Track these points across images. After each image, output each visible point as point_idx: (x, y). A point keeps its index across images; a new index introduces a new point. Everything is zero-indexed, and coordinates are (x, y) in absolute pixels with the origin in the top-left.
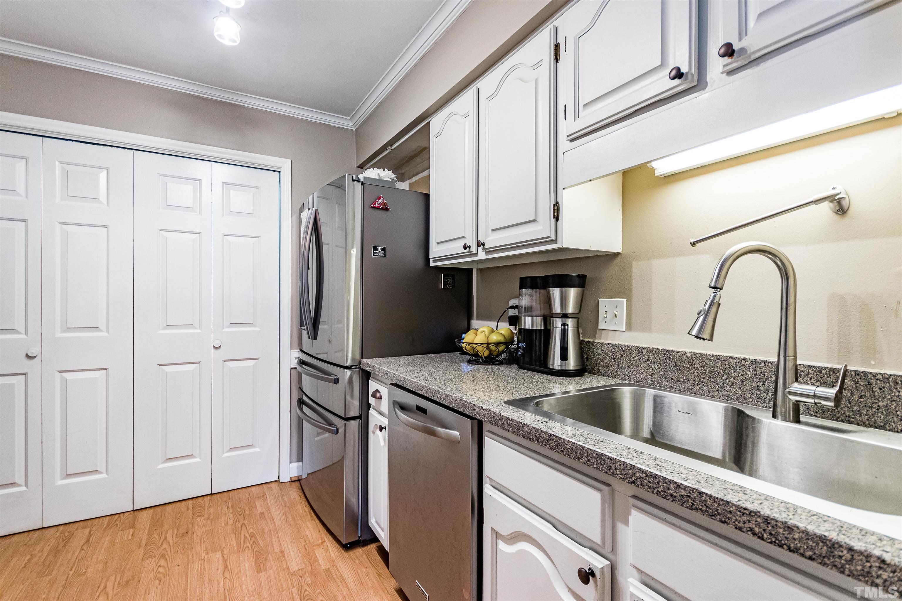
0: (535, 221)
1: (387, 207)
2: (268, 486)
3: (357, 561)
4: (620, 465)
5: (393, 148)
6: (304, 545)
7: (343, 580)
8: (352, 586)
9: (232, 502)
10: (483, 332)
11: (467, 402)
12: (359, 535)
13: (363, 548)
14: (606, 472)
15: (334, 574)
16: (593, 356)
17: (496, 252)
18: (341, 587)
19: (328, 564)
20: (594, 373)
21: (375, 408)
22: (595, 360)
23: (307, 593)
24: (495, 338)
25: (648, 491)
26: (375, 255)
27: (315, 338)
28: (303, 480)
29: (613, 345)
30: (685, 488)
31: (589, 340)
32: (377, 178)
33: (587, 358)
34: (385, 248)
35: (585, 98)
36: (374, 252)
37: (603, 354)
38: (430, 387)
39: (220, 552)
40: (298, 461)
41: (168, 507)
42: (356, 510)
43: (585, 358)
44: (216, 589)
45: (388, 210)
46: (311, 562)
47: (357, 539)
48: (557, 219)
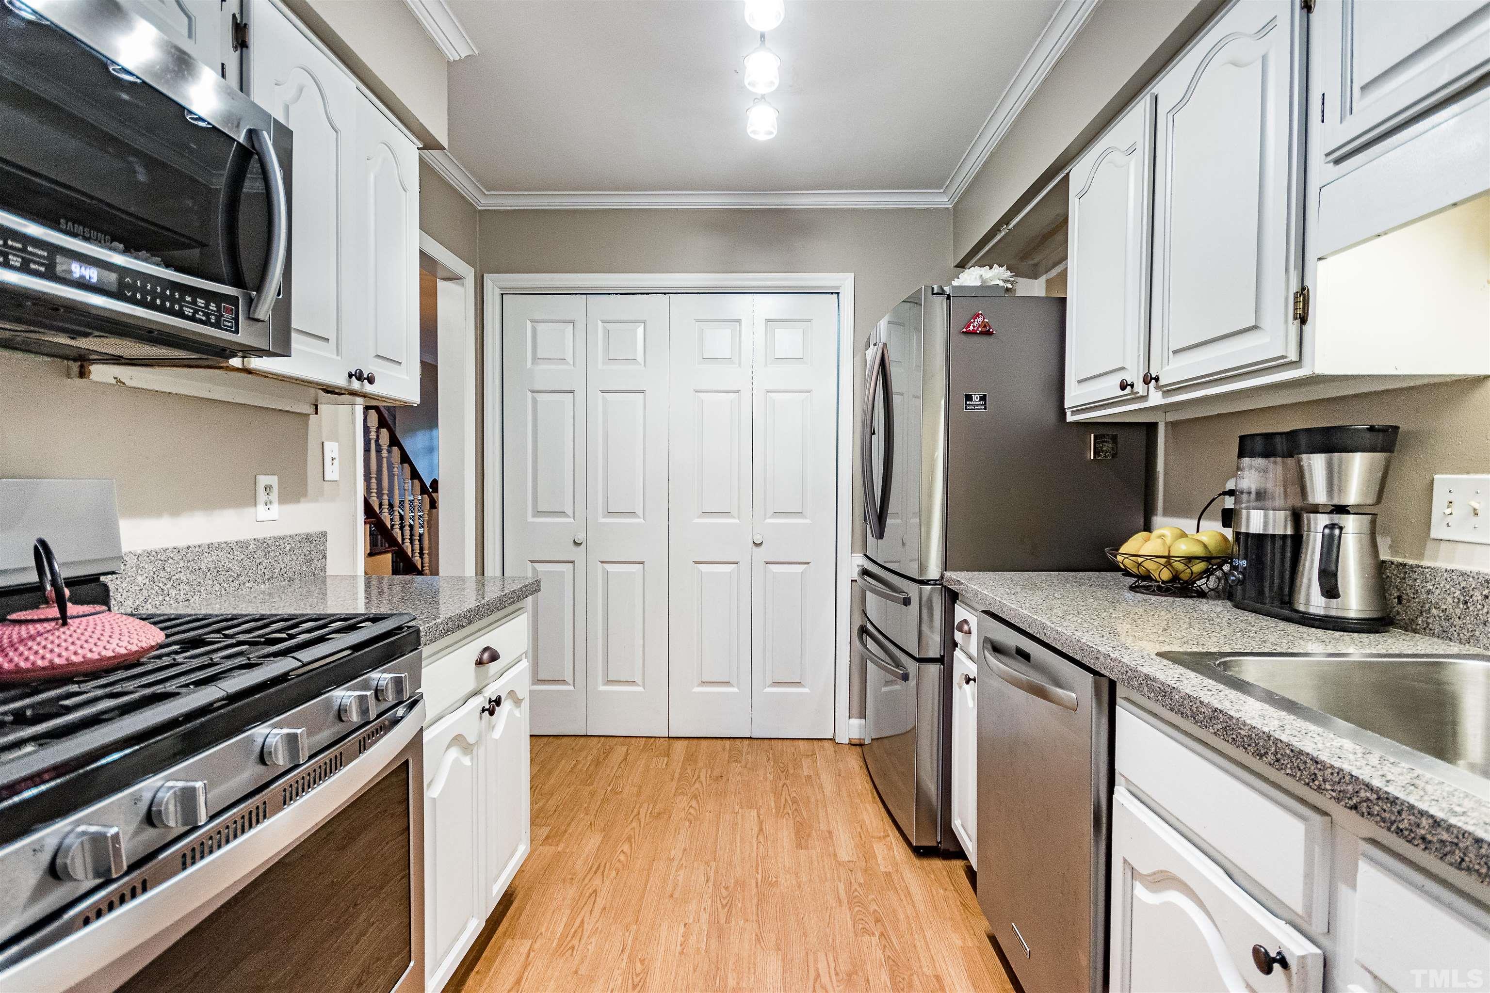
0: (1255, 328)
1: (989, 330)
2: (820, 743)
3: (932, 876)
4: (1332, 774)
5: (1011, 226)
6: (860, 832)
7: (909, 894)
8: (921, 907)
9: (774, 754)
10: (1162, 536)
11: (1088, 645)
12: (939, 840)
13: (943, 862)
14: (1308, 784)
15: (896, 881)
16: (1414, 594)
17: (1181, 391)
18: (905, 902)
19: (890, 866)
20: (1416, 629)
21: (963, 648)
22: (1419, 602)
23: (856, 893)
24: (1183, 548)
25: (1381, 826)
26: (968, 408)
27: (881, 536)
28: (866, 747)
29: (1463, 574)
30: (1449, 828)
31: (1405, 561)
32: (978, 284)
33: (1399, 598)
34: (985, 396)
35: (1363, 74)
36: (966, 403)
37: (1438, 591)
38: (1035, 617)
39: (756, 811)
40: (861, 718)
41: (704, 743)
42: (935, 803)
43: (1395, 598)
44: (748, 852)
45: (992, 333)
46: (867, 857)
47: (935, 844)
48: (1303, 320)
